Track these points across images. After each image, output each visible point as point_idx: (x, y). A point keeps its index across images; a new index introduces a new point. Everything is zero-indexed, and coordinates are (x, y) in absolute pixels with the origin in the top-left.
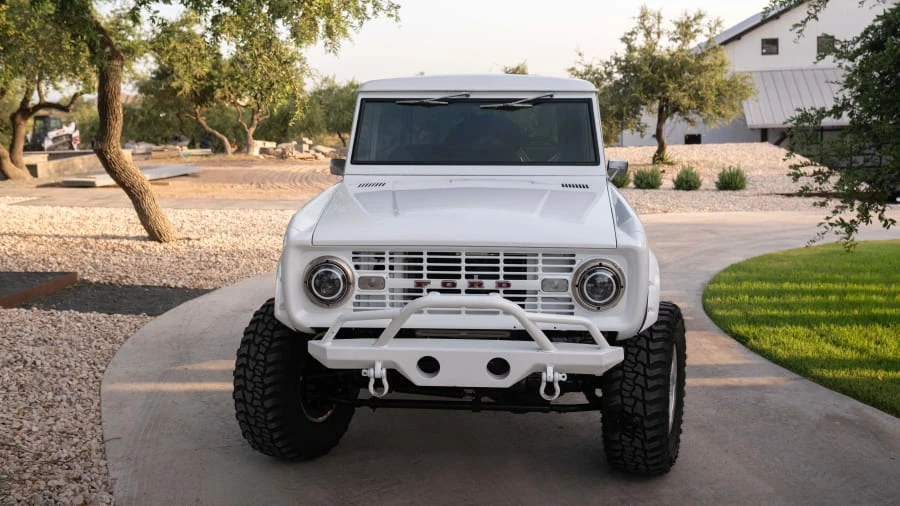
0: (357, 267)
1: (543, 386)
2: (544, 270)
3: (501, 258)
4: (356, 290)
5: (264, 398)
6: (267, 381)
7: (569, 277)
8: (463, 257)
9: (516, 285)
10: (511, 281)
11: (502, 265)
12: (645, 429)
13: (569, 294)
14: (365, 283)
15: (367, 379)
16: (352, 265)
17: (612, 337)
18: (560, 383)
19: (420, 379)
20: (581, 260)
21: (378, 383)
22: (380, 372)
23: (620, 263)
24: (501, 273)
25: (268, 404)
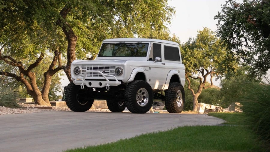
0: (82, 68)
1: (107, 87)
2: (111, 69)
3: (104, 67)
4: (82, 72)
5: (69, 95)
6: (70, 92)
7: (114, 70)
8: (98, 67)
9: (106, 71)
10: (105, 71)
11: (104, 68)
12: (129, 99)
13: (114, 73)
14: (83, 71)
15: (81, 86)
16: (81, 68)
17: (119, 81)
18: (109, 87)
19: (89, 86)
20: (116, 67)
21: (82, 86)
22: (82, 85)
23: (122, 67)
24: (104, 69)
25: (70, 96)
